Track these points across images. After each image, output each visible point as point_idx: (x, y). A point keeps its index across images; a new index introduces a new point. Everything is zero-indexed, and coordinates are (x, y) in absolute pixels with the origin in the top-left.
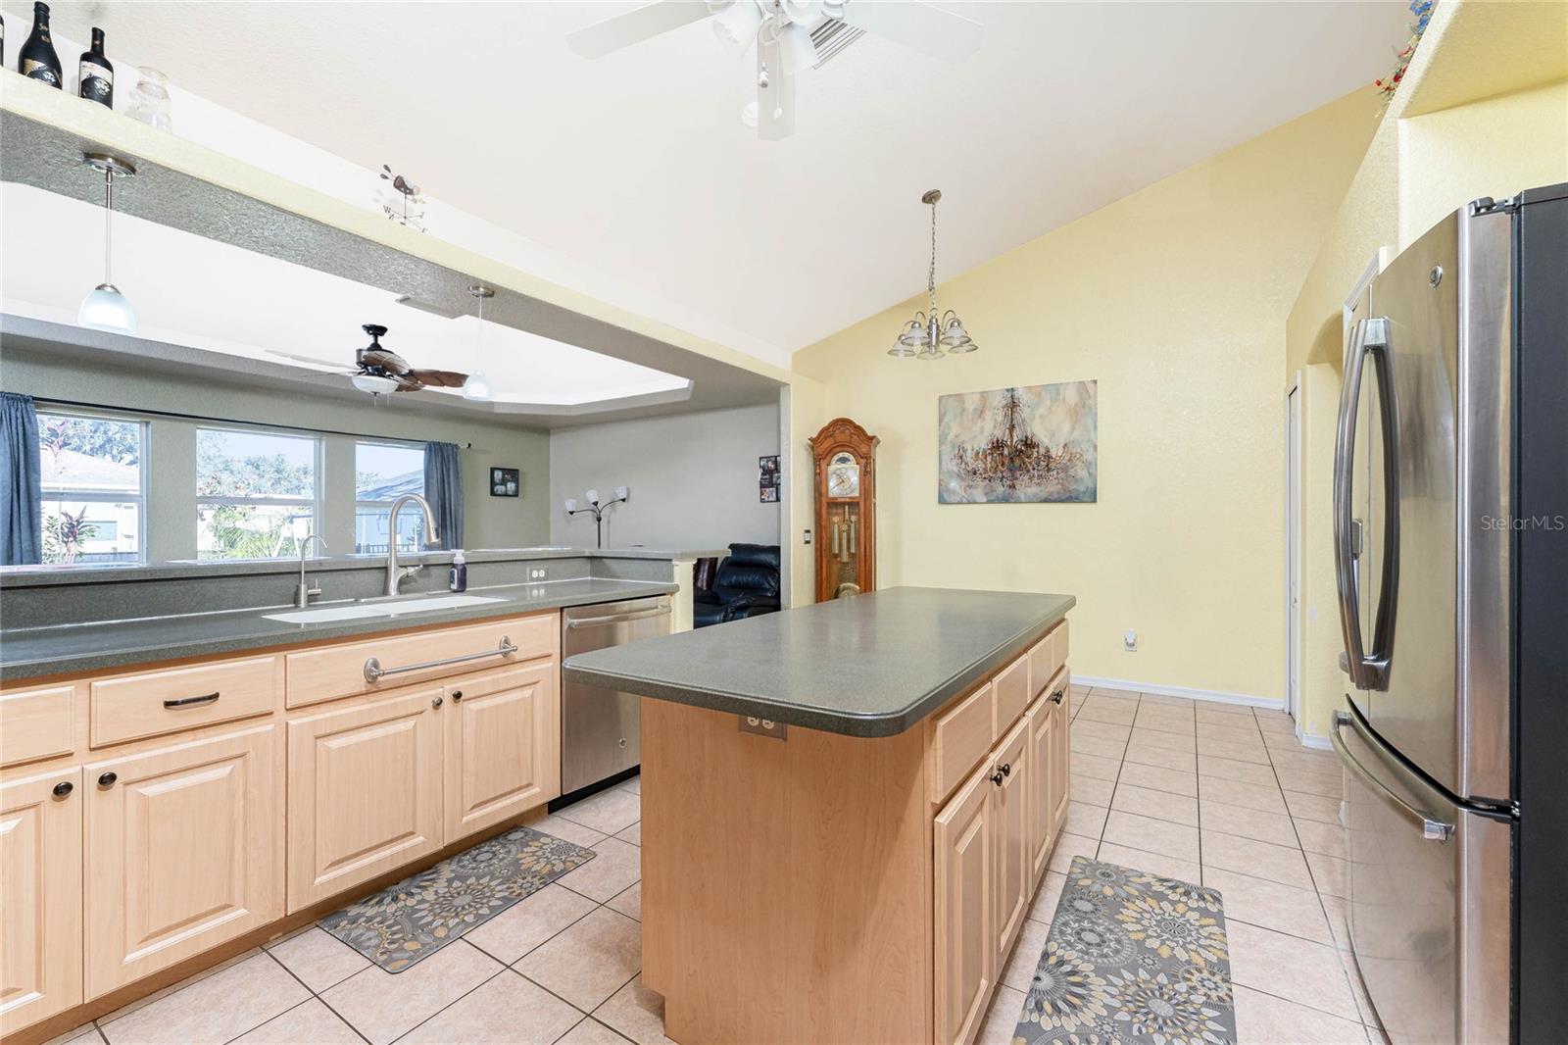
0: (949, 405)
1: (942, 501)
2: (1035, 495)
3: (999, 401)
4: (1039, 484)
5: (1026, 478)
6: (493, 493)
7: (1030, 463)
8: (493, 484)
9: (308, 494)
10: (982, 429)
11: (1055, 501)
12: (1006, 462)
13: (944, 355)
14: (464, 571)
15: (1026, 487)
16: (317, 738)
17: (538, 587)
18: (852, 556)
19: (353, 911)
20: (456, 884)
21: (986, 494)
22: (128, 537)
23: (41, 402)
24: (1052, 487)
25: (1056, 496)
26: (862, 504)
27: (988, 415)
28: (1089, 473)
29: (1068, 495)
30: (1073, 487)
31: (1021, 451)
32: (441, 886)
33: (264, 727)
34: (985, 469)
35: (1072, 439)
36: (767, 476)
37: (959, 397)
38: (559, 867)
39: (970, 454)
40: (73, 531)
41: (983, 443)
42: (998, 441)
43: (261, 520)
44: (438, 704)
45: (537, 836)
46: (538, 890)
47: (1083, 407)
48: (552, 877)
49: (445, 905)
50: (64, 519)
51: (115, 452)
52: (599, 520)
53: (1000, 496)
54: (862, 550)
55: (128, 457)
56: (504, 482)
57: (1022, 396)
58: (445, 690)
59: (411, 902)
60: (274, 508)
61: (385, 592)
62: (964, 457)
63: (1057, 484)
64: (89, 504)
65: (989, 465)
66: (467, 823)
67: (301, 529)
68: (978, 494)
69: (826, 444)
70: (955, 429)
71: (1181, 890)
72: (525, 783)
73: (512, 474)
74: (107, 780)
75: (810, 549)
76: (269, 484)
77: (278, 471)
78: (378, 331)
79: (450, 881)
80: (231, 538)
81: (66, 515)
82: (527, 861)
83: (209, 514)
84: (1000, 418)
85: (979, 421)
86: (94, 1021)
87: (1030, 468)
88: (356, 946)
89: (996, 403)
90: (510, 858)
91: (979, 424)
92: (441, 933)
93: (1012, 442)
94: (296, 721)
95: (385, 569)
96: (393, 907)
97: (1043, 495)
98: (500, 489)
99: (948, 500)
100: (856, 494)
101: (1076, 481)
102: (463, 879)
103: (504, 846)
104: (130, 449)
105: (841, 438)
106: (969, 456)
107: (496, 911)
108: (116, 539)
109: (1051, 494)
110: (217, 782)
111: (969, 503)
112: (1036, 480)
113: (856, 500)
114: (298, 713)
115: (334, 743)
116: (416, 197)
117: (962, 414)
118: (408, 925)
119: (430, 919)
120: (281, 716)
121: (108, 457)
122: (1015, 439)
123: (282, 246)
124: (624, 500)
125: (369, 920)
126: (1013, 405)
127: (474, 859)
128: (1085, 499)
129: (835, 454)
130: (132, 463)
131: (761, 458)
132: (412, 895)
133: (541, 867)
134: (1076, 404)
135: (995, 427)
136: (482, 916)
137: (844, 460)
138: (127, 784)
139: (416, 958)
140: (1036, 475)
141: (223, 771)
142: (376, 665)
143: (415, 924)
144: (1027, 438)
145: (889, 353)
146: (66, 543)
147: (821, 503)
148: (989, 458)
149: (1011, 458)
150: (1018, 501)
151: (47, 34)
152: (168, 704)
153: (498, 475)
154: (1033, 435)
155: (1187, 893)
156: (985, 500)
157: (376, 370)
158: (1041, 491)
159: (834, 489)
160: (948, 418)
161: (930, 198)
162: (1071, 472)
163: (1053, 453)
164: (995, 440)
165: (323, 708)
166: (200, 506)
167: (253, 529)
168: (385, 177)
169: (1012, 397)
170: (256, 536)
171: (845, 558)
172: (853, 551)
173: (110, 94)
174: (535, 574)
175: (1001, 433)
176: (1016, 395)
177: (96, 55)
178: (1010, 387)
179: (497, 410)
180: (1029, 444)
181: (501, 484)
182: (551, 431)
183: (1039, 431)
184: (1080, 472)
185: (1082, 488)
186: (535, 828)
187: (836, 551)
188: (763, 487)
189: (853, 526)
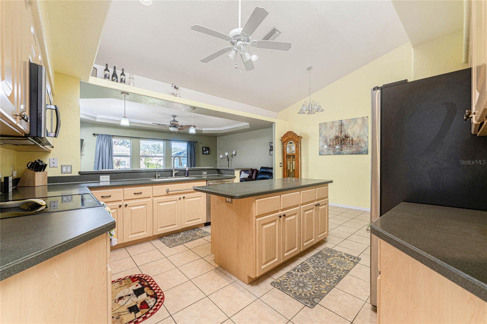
0: (322, 126)
1: (320, 154)
2: (348, 152)
3: (337, 124)
4: (350, 149)
5: (346, 147)
6: (203, 154)
7: (347, 142)
8: (203, 151)
9: (162, 155)
10: (332, 132)
11: (354, 154)
12: (340, 142)
13: (315, 113)
14: (188, 172)
15: (346, 150)
16: (158, 203)
17: (205, 176)
18: (293, 170)
19: (165, 238)
20: (184, 236)
21: (333, 152)
22: (128, 165)
23: (113, 136)
24: (354, 150)
25: (355, 152)
26: (296, 155)
27: (334, 129)
28: (365, 145)
29: (359, 152)
30: (360, 150)
31: (344, 139)
32: (181, 236)
33: (149, 200)
34: (333, 145)
35: (360, 135)
36: (271, 148)
37: (326, 123)
38: (203, 235)
39: (328, 140)
40: (118, 164)
41: (333, 137)
42: (337, 136)
43: (154, 161)
44: (180, 199)
45: (201, 230)
46: (198, 239)
47: (364, 125)
48: (202, 237)
49: (181, 239)
50: (117, 161)
51: (125, 144)
52: (229, 160)
53: (338, 153)
54: (296, 168)
55: (128, 146)
56: (206, 151)
57: (345, 123)
58: (182, 196)
59: (175, 238)
60: (157, 158)
61: (172, 176)
62: (327, 141)
63: (355, 149)
64: (121, 157)
65: (334, 143)
66: (186, 224)
67: (162, 163)
68: (331, 152)
69: (286, 138)
70: (324, 133)
71: (353, 258)
72: (198, 218)
73: (208, 149)
74: (126, 205)
75: (281, 168)
76: (157, 151)
77: (158, 148)
78: (174, 116)
79: (182, 235)
80: (148, 165)
81: (117, 160)
82: (198, 234)
83: (143, 159)
84: (337, 129)
85: (331, 130)
86: (125, 247)
87: (347, 144)
88: (164, 243)
89: (336, 125)
90: (194, 233)
91: (331, 131)
92: (179, 243)
93: (341, 136)
94: (155, 199)
95: (172, 171)
96: (171, 238)
97: (351, 152)
98: (205, 152)
99: (322, 154)
100: (294, 152)
101: (361, 148)
102: (185, 235)
103: (194, 231)
104: (128, 143)
105: (290, 137)
106: (328, 141)
107: (190, 241)
108: (125, 165)
109: (354, 152)
110: (142, 208)
111: (328, 155)
112: (349, 148)
113: (294, 154)
114: (155, 198)
115: (161, 204)
116: (179, 89)
117: (326, 128)
118: (173, 241)
119: (178, 240)
120: (152, 198)
121: (124, 145)
122: (342, 135)
123: (154, 103)
124: (235, 155)
125: (167, 239)
126: (342, 125)
127: (188, 232)
128: (364, 153)
129: (289, 141)
130: (128, 147)
131: (270, 143)
132: (175, 237)
133: (200, 235)
134: (361, 124)
135: (336, 132)
136: (187, 241)
137: (291, 143)
138: (129, 207)
139: (174, 246)
140: (349, 146)
141: (143, 207)
142: (168, 189)
143: (175, 241)
144: (346, 135)
145: (298, 113)
146: (117, 166)
147: (284, 155)
148: (334, 141)
149: (341, 141)
150: (343, 154)
151: (115, 72)
152: (135, 193)
153: (204, 149)
154: (348, 134)
155: (354, 259)
156: (333, 154)
157: (174, 126)
158: (350, 151)
159: (288, 151)
160: (322, 130)
161: (309, 69)
162: (360, 145)
163: (354, 139)
164: (336, 136)
165: (159, 197)
166: (141, 158)
167: (152, 163)
168: (172, 86)
169: (341, 123)
170: (153, 164)
171: (291, 171)
172: (294, 168)
173: (125, 81)
174: (204, 173)
175: (337, 134)
176: (343, 122)
177: (123, 74)
178: (341, 120)
179: (203, 132)
180: (347, 137)
181: (205, 151)
182: (217, 137)
183: (350, 132)
184: (363, 145)
185: (363, 150)
186: (200, 228)
187: (289, 169)
188: (270, 151)
189: (294, 162)
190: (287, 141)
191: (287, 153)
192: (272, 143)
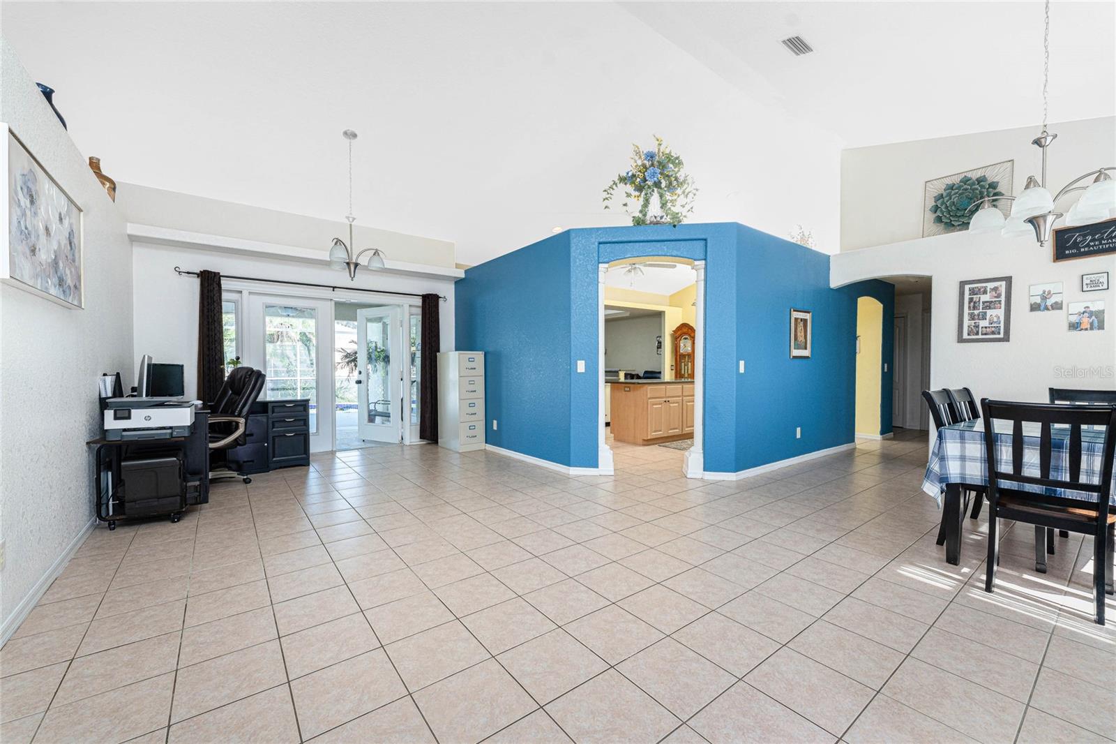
18: (688, 375)
36: (659, 344)
69: (679, 333)
75: (673, 372)
100: (689, 351)
105: (685, 330)
113: (689, 354)
129: (683, 336)
131: (658, 337)
137: (685, 339)
147: (677, 355)
159: (682, 349)
171: (686, 375)
172: (689, 373)
187: (683, 372)
188: (658, 348)
189: (690, 364)
190: (681, 335)
191: (681, 352)
192: (660, 337)
